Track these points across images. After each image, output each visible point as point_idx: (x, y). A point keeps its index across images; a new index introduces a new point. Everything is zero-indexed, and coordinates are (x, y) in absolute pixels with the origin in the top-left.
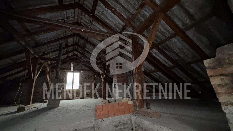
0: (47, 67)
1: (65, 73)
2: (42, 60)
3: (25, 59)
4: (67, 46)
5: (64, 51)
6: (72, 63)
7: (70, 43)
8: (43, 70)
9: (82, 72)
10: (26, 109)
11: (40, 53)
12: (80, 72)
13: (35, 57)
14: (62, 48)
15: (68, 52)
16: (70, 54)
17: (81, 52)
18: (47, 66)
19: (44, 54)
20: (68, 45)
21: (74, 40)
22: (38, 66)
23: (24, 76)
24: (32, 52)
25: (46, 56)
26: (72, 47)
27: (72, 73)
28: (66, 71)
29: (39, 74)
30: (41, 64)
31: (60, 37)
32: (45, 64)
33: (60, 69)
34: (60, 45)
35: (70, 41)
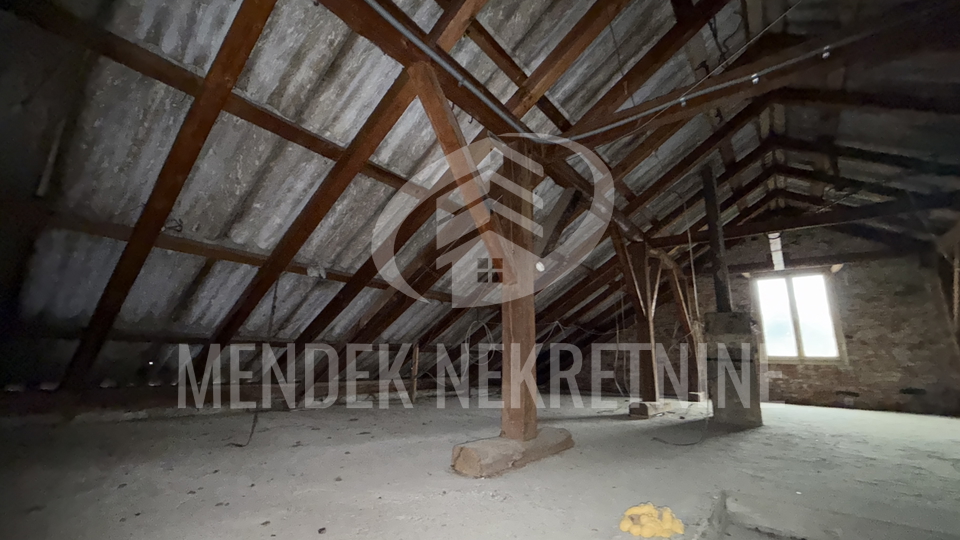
0: (672, 270)
1: (747, 284)
2: (654, 247)
3: (614, 254)
4: (733, 167)
5: (724, 192)
6: (777, 234)
7: (742, 149)
8: (665, 279)
9: (836, 268)
10: (651, 412)
11: (644, 224)
12: (826, 271)
13: (634, 242)
14: (715, 181)
15: (739, 193)
16: (753, 197)
17: (809, 168)
18: (672, 267)
19: (657, 225)
20: (738, 159)
21: (758, 129)
22: (648, 269)
23: (618, 305)
24: (626, 229)
25: (665, 232)
26: (758, 164)
27: (779, 283)
28: (746, 275)
29: (655, 296)
30: (655, 261)
31: (699, 144)
32: (667, 260)
33: (727, 271)
34: (706, 172)
35: (744, 139)
